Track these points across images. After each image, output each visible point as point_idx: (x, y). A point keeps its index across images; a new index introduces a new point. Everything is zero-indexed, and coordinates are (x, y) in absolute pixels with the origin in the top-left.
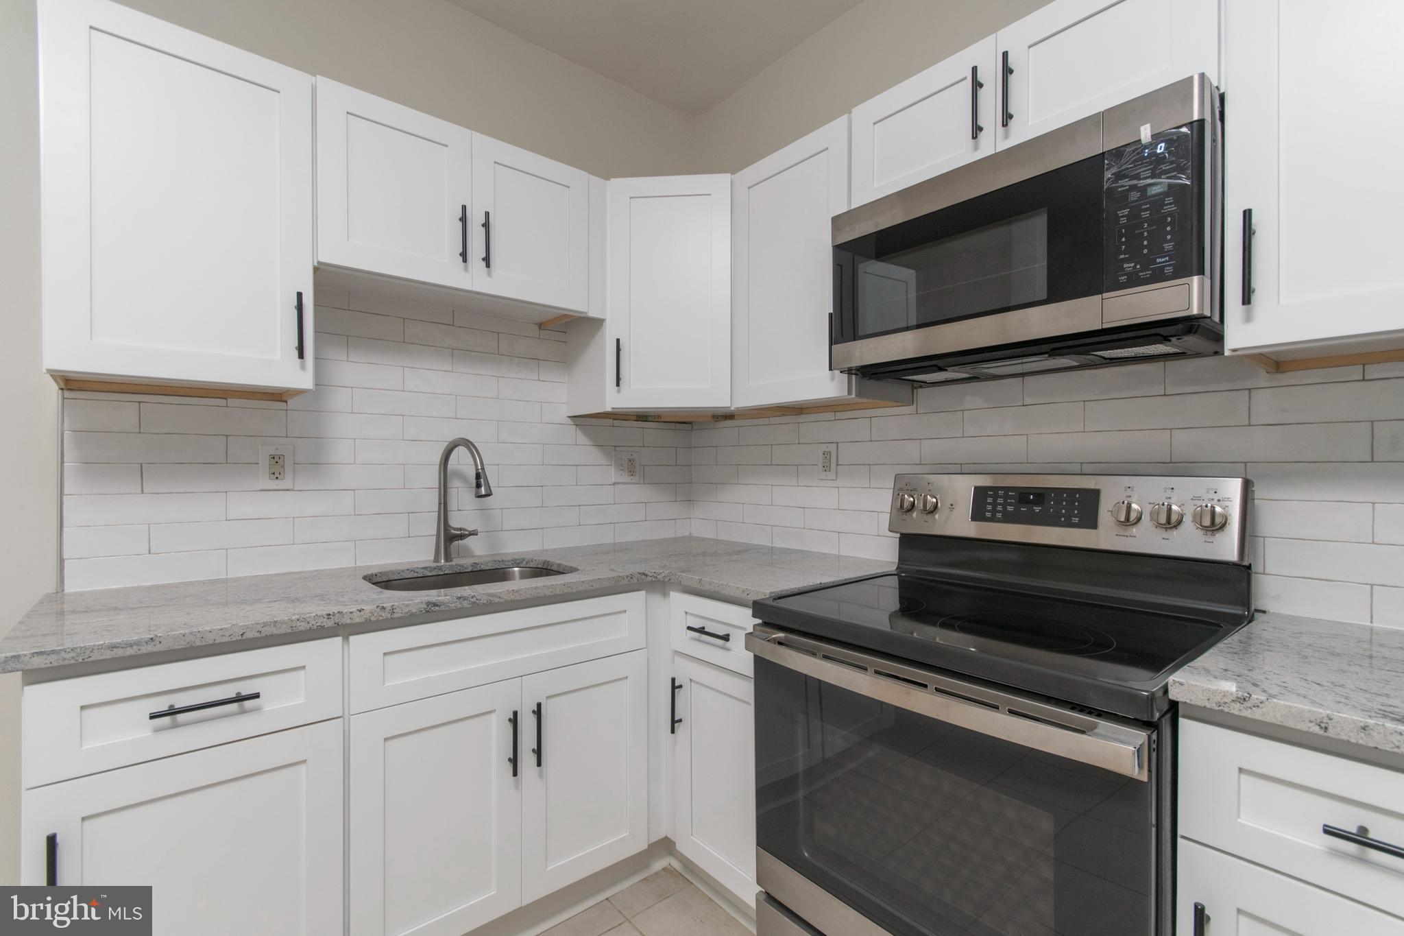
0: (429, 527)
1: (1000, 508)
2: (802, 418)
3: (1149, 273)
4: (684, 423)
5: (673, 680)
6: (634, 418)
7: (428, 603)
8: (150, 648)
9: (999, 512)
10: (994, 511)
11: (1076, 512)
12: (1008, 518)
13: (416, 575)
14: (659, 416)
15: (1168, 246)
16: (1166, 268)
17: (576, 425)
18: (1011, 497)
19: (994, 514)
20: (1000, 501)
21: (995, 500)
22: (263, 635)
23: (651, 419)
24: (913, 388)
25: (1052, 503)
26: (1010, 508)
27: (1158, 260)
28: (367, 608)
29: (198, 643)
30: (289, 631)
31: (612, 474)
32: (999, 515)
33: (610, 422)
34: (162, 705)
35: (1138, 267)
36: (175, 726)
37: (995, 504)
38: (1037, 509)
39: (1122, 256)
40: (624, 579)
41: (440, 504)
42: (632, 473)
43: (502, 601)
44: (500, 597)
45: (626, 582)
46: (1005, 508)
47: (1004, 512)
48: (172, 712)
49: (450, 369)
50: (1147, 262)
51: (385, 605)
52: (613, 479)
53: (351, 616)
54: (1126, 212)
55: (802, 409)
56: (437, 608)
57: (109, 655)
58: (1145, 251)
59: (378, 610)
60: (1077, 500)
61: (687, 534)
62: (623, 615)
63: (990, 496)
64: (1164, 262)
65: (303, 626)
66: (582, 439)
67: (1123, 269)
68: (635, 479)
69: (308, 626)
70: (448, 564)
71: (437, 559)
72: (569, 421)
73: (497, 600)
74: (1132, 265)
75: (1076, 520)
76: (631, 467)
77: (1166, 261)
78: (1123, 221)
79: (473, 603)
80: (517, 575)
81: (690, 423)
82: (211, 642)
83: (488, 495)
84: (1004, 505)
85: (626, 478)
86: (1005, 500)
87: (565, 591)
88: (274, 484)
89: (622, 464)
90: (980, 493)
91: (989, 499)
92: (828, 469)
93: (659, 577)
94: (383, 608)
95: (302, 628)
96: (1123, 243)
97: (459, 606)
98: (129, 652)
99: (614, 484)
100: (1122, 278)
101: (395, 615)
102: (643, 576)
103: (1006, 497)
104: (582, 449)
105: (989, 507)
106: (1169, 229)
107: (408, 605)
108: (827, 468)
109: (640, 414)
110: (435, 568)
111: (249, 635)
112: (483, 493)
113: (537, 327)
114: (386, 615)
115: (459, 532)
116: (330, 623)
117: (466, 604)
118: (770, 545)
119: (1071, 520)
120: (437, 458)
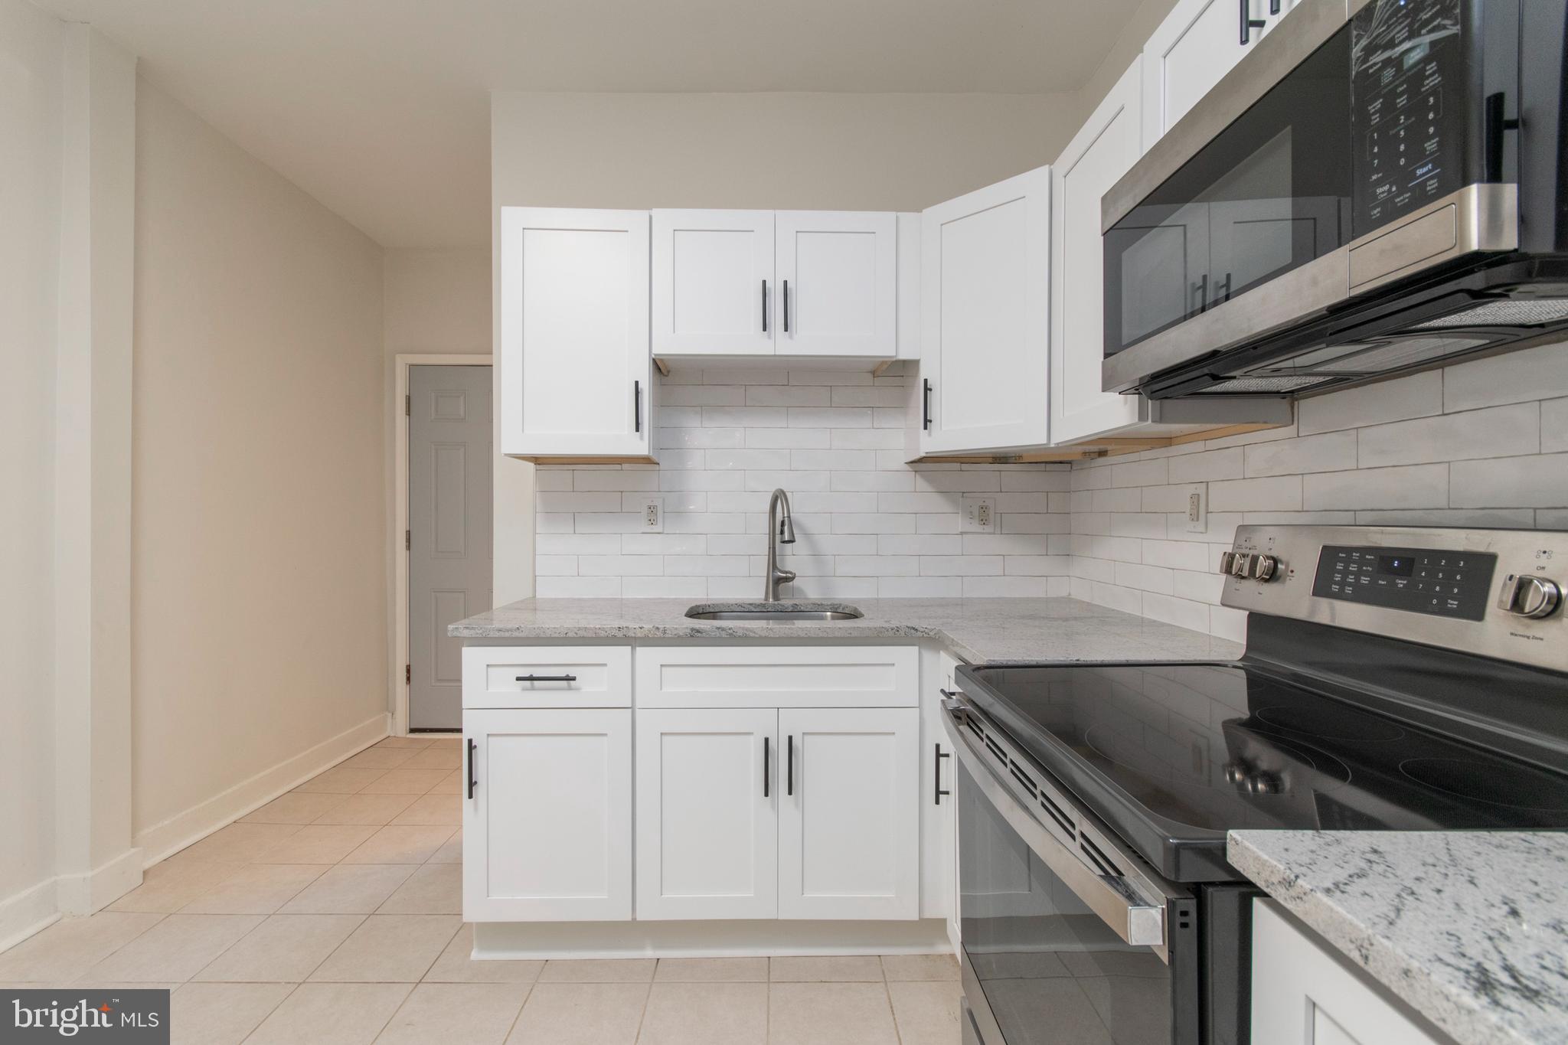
0: (761, 568)
1: (1351, 579)
2: (1173, 450)
3: (1407, 195)
4: (1061, 463)
5: (938, 746)
6: (990, 460)
7: (692, 629)
8: (516, 634)
9: (1350, 584)
10: (1343, 584)
11: (1456, 590)
12: (1361, 596)
13: (743, 609)
14: (1020, 457)
15: (1431, 146)
16: (1428, 183)
17: (916, 471)
18: (1369, 563)
19: (1342, 589)
20: (1353, 568)
21: (1346, 567)
22: (579, 636)
23: (1013, 460)
24: (1293, 400)
25: (1423, 574)
26: (1364, 580)
27: (1419, 172)
28: (647, 626)
29: (542, 635)
30: (594, 636)
31: (959, 523)
32: (1348, 590)
33: (957, 466)
34: (525, 672)
35: (1394, 189)
36: (533, 689)
37: (1345, 573)
38: (1401, 583)
39: (1374, 177)
40: (887, 631)
41: (769, 548)
42: (984, 521)
43: (757, 636)
44: (754, 632)
45: (891, 633)
46: (1358, 579)
47: (1356, 585)
48: (531, 679)
49: (786, 426)
50: (1403, 178)
51: (659, 626)
52: (960, 528)
53: (635, 631)
54: (1378, 104)
55: (1171, 438)
56: (699, 634)
57: (497, 634)
58: (1402, 161)
59: (654, 629)
60: (1460, 571)
61: (1064, 594)
62: (890, 668)
63: (1341, 560)
64: (1427, 173)
65: (603, 634)
66: (921, 484)
67: (1375, 196)
68: (988, 529)
69: (606, 634)
70: (776, 603)
71: (766, 599)
72: (907, 467)
73: (752, 634)
74: (1387, 187)
75: (1453, 604)
76: (983, 516)
77: (1429, 171)
78: (1376, 119)
79: (731, 634)
80: (829, 618)
81: (1070, 463)
82: (549, 636)
83: (792, 541)
84: (1358, 575)
85: (976, 527)
86: (1360, 568)
87: (821, 635)
88: (649, 529)
89: (971, 512)
90: (1330, 555)
91: (1339, 564)
92: (1195, 519)
93: (931, 633)
94: (658, 628)
95: (602, 635)
96: (1375, 156)
97: (718, 635)
98: (507, 634)
99: (962, 533)
100: (1375, 212)
101: (667, 636)
102: (912, 631)
103: (1362, 562)
104: (922, 494)
105: (1338, 577)
106: (1431, 116)
107: (676, 629)
108: (1195, 517)
109: (998, 455)
110: (759, 605)
111: (570, 635)
112: (786, 539)
113: (871, 376)
114: (659, 634)
115: (785, 575)
116: (620, 634)
117: (724, 634)
118: (1140, 615)
119: (1447, 603)
120: (767, 507)
